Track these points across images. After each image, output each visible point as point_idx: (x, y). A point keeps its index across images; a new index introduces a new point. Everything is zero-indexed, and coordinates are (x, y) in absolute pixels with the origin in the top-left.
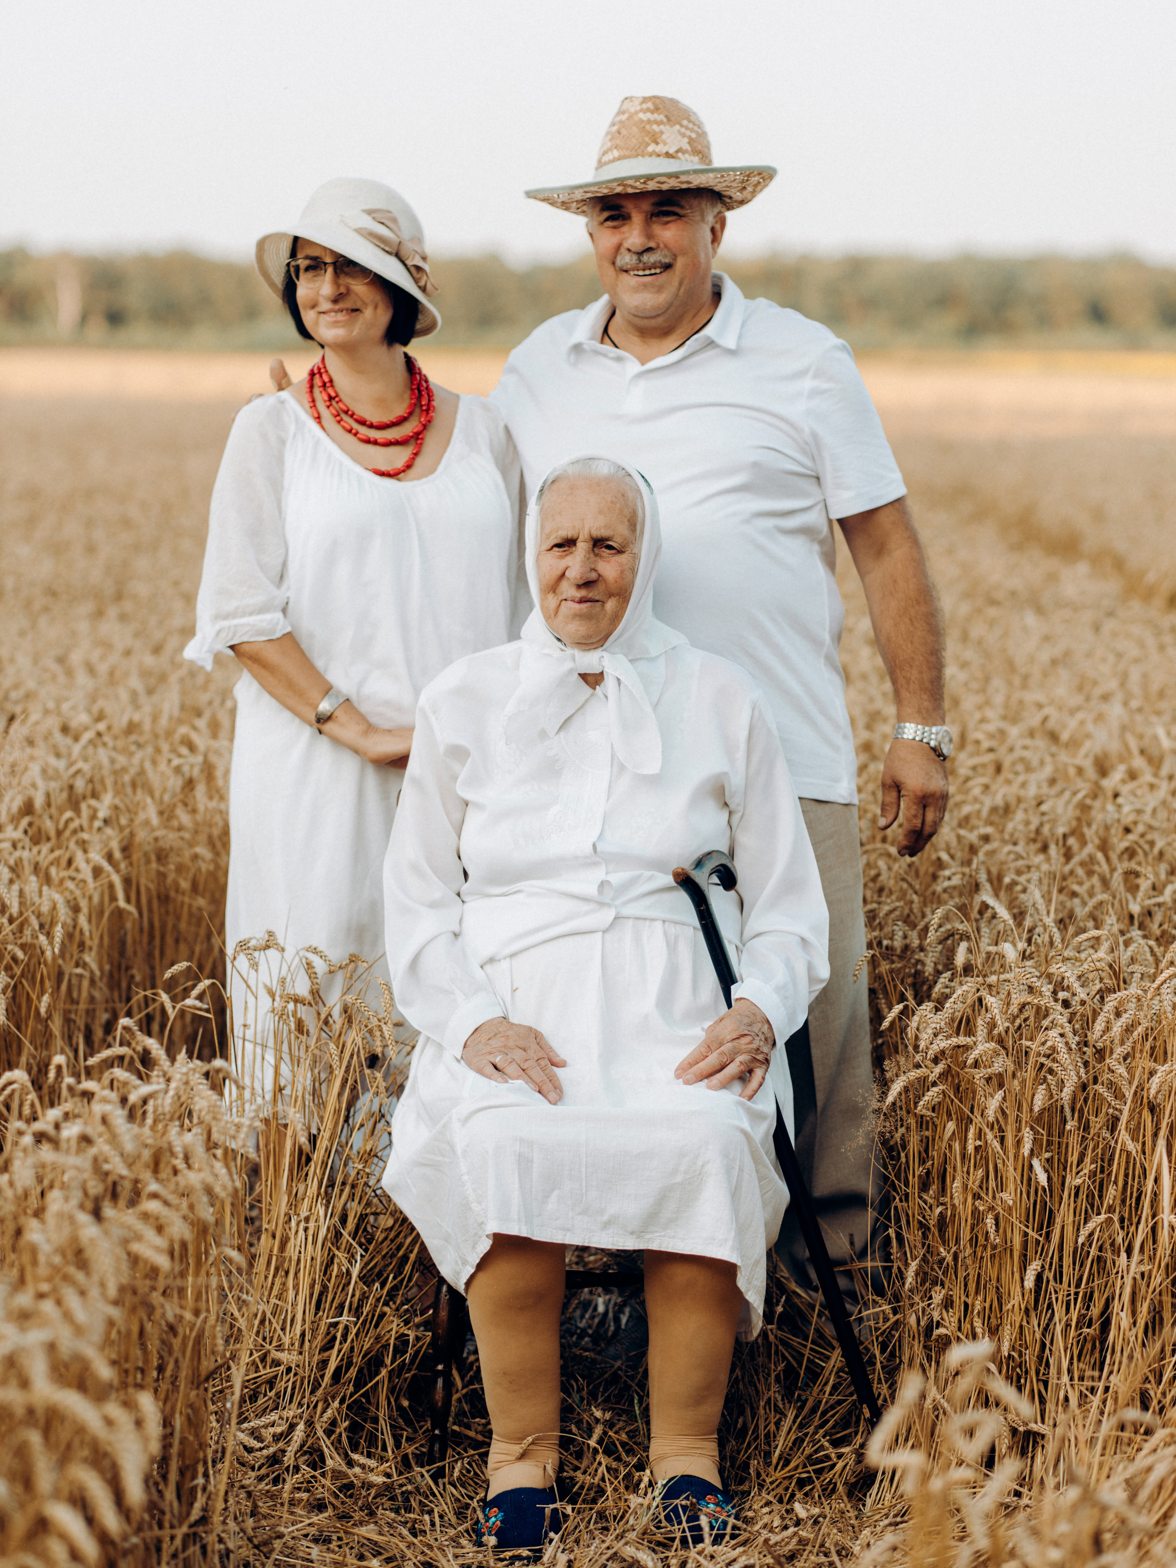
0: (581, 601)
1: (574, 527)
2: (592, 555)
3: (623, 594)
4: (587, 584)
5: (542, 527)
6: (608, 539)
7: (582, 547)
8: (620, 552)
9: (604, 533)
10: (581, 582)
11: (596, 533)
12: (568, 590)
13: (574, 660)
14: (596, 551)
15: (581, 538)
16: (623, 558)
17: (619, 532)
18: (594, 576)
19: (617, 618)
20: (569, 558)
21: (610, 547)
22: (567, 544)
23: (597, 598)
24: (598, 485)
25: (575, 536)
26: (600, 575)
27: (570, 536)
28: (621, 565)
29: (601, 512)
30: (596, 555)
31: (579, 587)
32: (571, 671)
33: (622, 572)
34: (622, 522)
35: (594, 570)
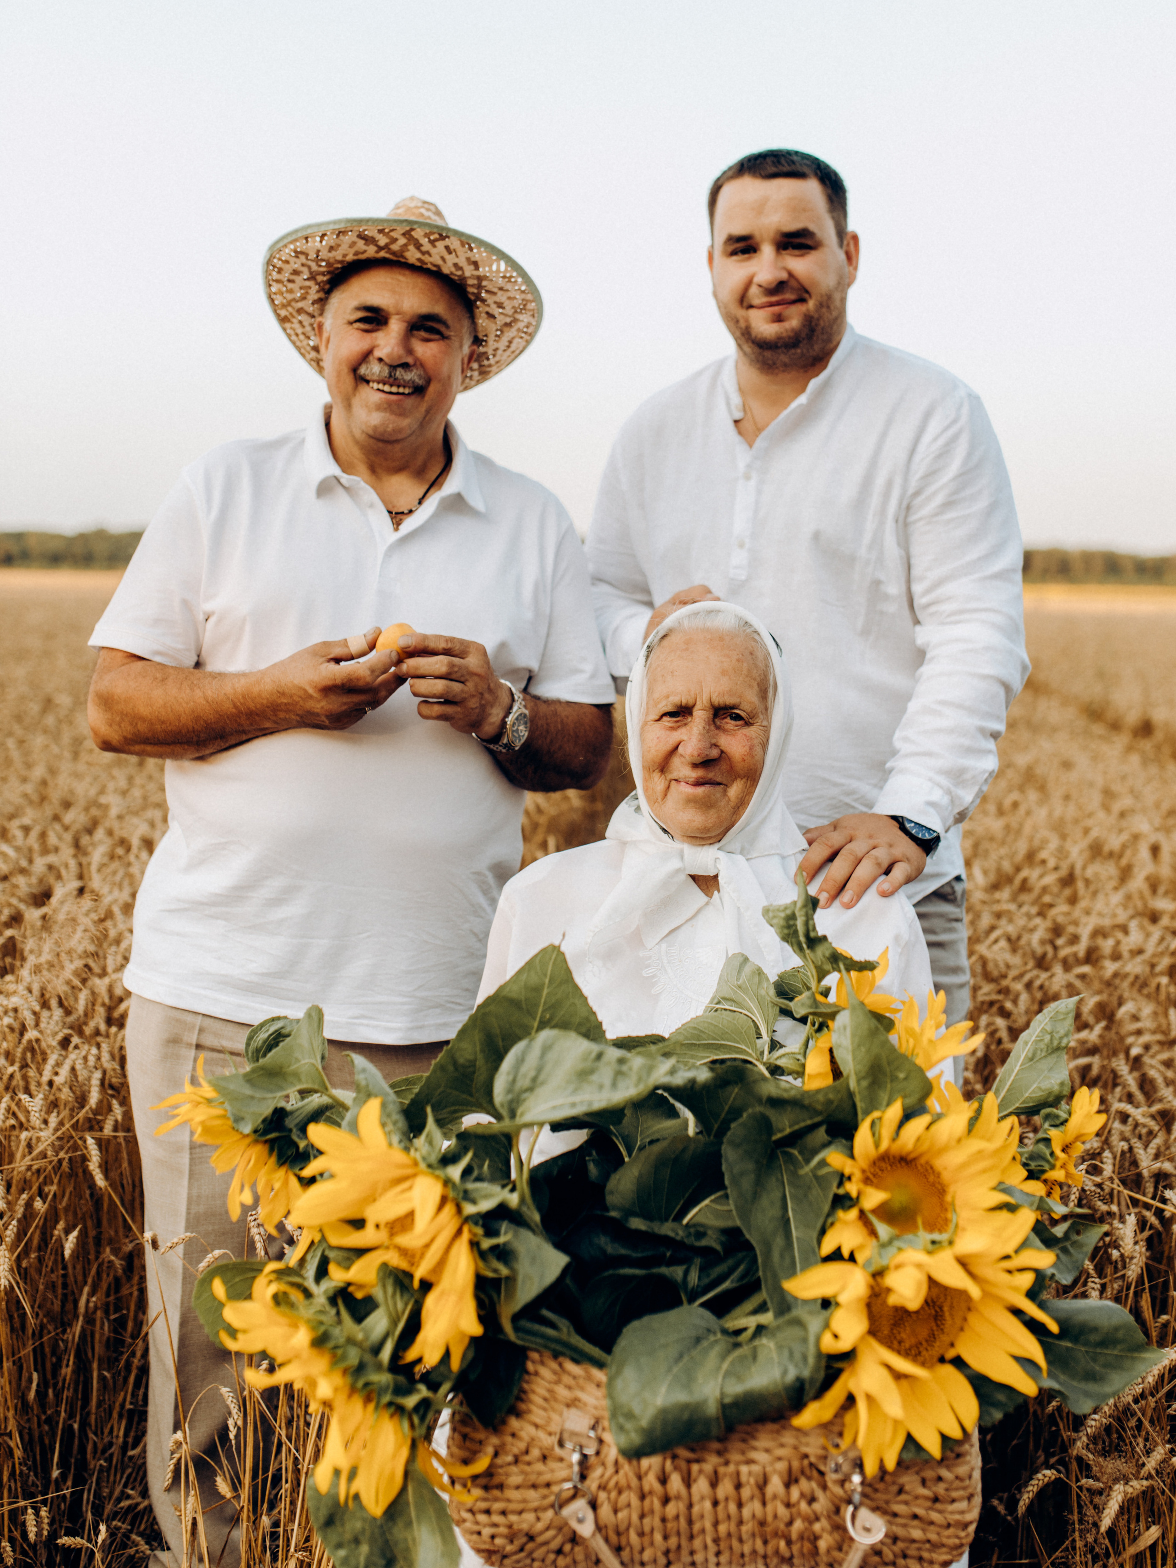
0: (698, 783)
1: (689, 691)
2: (712, 727)
3: (752, 776)
4: (706, 763)
5: (650, 691)
6: (734, 707)
7: (700, 716)
8: (748, 724)
9: (729, 700)
10: (699, 760)
11: (718, 700)
12: (681, 768)
13: (682, 857)
14: (718, 722)
15: (699, 706)
16: (752, 731)
17: (749, 699)
18: (715, 753)
19: (742, 803)
20: (683, 730)
21: (738, 717)
22: (682, 712)
23: (719, 779)
24: (721, 639)
25: (691, 702)
26: (722, 752)
27: (684, 702)
28: (750, 739)
29: (724, 673)
30: (718, 728)
31: (695, 766)
32: (678, 871)
33: (751, 748)
34: (750, 686)
35: (715, 745)
